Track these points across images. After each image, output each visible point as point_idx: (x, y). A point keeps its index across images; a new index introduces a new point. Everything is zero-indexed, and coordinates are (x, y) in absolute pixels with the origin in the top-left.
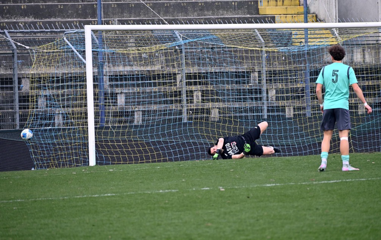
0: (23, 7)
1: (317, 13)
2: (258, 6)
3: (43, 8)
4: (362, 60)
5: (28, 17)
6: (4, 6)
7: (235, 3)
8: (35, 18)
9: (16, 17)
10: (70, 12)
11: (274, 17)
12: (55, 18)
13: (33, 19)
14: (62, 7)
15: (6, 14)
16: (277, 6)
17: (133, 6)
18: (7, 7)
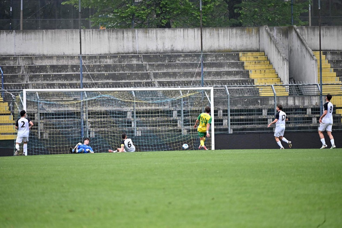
0: (106, 74)
1: (280, 77)
2: (249, 73)
3: (118, 75)
4: (293, 104)
5: (109, 80)
6: (95, 74)
7: (235, 72)
8: (113, 80)
9: (101, 80)
10: (134, 77)
11: (254, 80)
12: (125, 80)
13: (112, 81)
14: (129, 75)
15: (96, 78)
16: (261, 73)
17: (172, 73)
18: (97, 75)
